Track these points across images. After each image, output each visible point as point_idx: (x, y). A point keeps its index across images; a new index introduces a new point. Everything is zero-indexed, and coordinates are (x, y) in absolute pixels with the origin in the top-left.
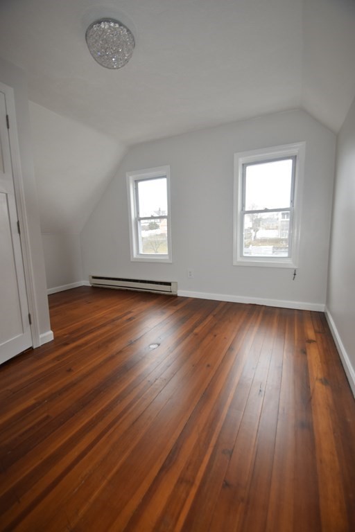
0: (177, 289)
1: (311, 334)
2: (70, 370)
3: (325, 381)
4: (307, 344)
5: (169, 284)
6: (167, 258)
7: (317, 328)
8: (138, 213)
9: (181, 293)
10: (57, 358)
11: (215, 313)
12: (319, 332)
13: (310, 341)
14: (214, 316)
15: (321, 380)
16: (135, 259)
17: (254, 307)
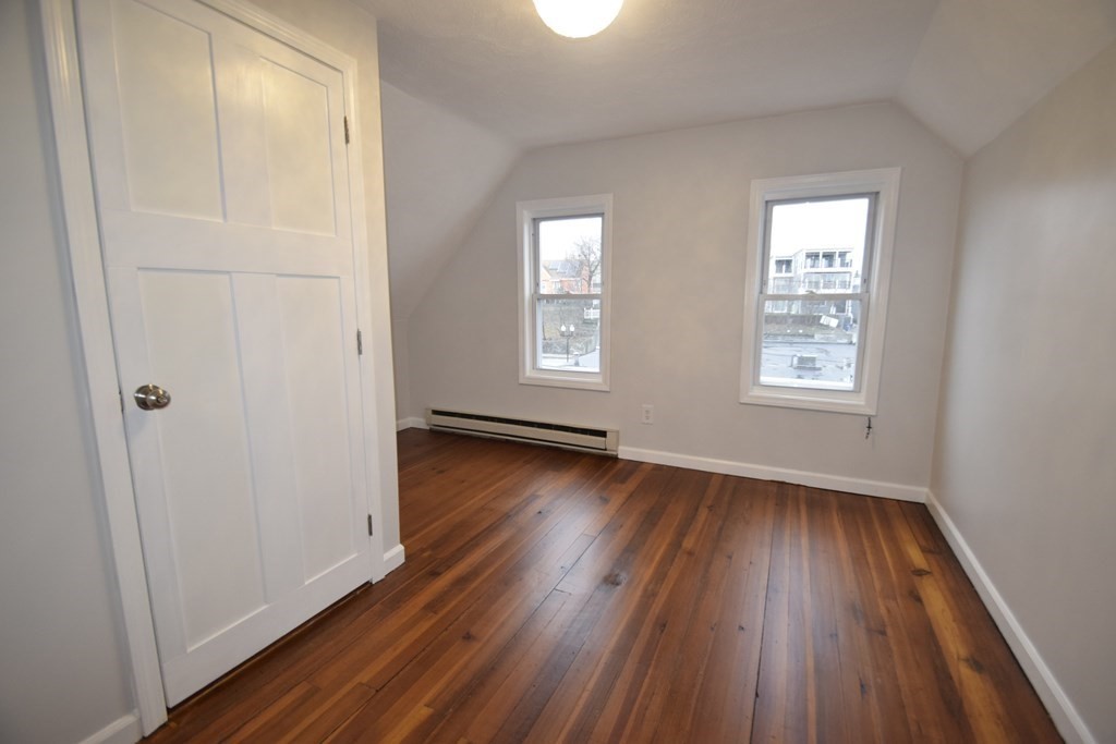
0: (618, 444)
1: (916, 557)
2: (468, 637)
3: (976, 665)
4: (916, 579)
5: (603, 434)
6: (599, 380)
7: (924, 543)
8: (537, 284)
9: (626, 452)
10: (431, 607)
11: (709, 503)
12: (930, 552)
13: (920, 573)
14: (710, 508)
15: (967, 660)
16: (529, 378)
17: (781, 488)
